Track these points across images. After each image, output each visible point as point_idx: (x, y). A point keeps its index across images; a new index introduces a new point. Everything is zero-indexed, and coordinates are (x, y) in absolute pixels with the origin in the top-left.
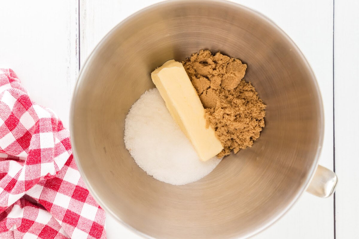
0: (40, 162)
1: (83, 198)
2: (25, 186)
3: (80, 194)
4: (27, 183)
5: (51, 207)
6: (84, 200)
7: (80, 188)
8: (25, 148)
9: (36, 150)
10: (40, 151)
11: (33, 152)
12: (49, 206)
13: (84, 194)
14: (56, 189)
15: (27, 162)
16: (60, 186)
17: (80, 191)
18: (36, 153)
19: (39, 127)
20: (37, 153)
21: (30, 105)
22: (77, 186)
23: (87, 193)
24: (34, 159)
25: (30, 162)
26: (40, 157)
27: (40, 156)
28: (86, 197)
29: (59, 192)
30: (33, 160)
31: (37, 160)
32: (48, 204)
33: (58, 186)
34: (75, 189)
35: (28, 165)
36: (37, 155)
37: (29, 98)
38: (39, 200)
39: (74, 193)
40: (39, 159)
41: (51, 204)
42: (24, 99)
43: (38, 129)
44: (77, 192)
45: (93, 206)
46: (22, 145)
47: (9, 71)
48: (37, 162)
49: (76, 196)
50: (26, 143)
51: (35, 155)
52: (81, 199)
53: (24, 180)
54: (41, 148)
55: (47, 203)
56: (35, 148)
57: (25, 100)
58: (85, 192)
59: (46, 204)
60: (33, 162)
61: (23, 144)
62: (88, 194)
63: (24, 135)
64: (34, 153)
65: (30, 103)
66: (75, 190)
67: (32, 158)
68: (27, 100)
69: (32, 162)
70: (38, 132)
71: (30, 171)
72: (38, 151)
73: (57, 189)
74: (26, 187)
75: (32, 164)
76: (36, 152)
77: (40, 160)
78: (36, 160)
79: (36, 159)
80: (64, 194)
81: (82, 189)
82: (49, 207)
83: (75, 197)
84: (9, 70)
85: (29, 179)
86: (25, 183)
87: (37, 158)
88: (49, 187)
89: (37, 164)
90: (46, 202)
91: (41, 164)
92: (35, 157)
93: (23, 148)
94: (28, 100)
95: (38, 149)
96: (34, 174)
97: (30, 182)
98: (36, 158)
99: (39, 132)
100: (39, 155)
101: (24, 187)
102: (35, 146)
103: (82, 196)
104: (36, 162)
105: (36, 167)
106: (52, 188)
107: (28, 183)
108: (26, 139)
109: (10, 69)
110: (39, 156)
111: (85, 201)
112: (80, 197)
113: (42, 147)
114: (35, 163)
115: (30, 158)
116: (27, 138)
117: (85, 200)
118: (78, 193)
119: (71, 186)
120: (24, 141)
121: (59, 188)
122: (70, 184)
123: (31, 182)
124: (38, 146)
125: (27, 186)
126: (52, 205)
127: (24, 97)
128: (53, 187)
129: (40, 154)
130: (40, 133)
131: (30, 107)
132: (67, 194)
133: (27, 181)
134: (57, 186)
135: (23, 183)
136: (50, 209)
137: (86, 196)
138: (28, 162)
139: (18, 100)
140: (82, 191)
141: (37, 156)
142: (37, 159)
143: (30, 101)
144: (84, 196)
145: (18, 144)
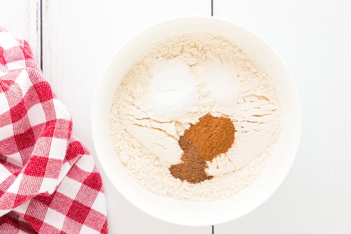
0: (44, 175)
1: (82, 217)
2: (15, 201)
3: (78, 212)
4: (18, 198)
5: (41, 226)
6: (82, 221)
7: (78, 203)
8: (20, 149)
9: (42, 158)
10: (47, 161)
11: (38, 159)
12: (37, 224)
13: (83, 212)
14: (46, 203)
15: (26, 171)
16: (52, 199)
17: (78, 208)
18: (41, 162)
19: (54, 129)
20: (43, 162)
21: (50, 98)
22: (74, 202)
23: (87, 211)
24: (37, 169)
25: (30, 172)
26: (45, 169)
27: (45, 167)
28: (86, 217)
29: (51, 207)
30: (35, 171)
31: (41, 172)
32: (37, 222)
33: (50, 200)
34: (72, 205)
35: (27, 175)
36: (42, 165)
37: (50, 87)
38: (25, 216)
39: (70, 210)
40: (43, 170)
41: (40, 222)
42: (43, 88)
43: (51, 132)
44: (73, 210)
45: (93, 230)
46: (18, 143)
47: (24, 44)
48: (40, 174)
49: (73, 215)
50: (23, 143)
51: (39, 165)
52: (79, 219)
53: (16, 193)
54: (49, 157)
55: (36, 220)
56: (42, 156)
57: (45, 89)
58: (84, 210)
59: (34, 222)
60: (35, 173)
61: (20, 143)
62: (88, 213)
63: (25, 132)
64: (39, 161)
65: (51, 94)
66: (71, 207)
67: (35, 167)
68: (47, 90)
69: (33, 172)
70: (50, 135)
71: (28, 183)
72: (45, 161)
73: (48, 204)
74: (15, 203)
75: (32, 176)
76: (42, 160)
77: (44, 172)
78: (39, 172)
79: (39, 170)
80: (57, 211)
81: (80, 206)
82: (38, 226)
83: (71, 215)
84: (23, 42)
85: (23, 193)
86: (17, 197)
87: (42, 168)
88: (39, 200)
89: (39, 177)
90: (34, 219)
91: (44, 178)
92: (38, 166)
93: (18, 148)
94: (49, 90)
95: (45, 158)
96: (32, 189)
97: (22, 198)
98: (40, 168)
99: (52, 135)
100: (44, 165)
101: (13, 202)
102: (43, 152)
103: (80, 215)
104: (38, 173)
105: (36, 181)
106: (42, 201)
107: (20, 198)
108: (25, 138)
109: (25, 41)
110: (43, 167)
111: (84, 222)
112: (77, 217)
113: (51, 156)
114: (36, 175)
115: (31, 167)
116: (27, 137)
117: (84, 220)
118: (75, 210)
119: (67, 201)
120: (22, 139)
121: (50, 202)
122: (66, 197)
123: (24, 198)
124: (46, 153)
125: (17, 202)
126: (41, 224)
127: (45, 84)
128: (43, 199)
129: (46, 164)
130: (53, 138)
131: (49, 100)
132: (61, 211)
133: (19, 196)
134: (48, 199)
135: (13, 197)
136: (39, 229)
137: (85, 215)
138: (28, 171)
139: (34, 86)
140: (81, 208)
141: (42, 167)
142: (41, 170)
143: (51, 93)
144: (83, 216)
145: (14, 141)
